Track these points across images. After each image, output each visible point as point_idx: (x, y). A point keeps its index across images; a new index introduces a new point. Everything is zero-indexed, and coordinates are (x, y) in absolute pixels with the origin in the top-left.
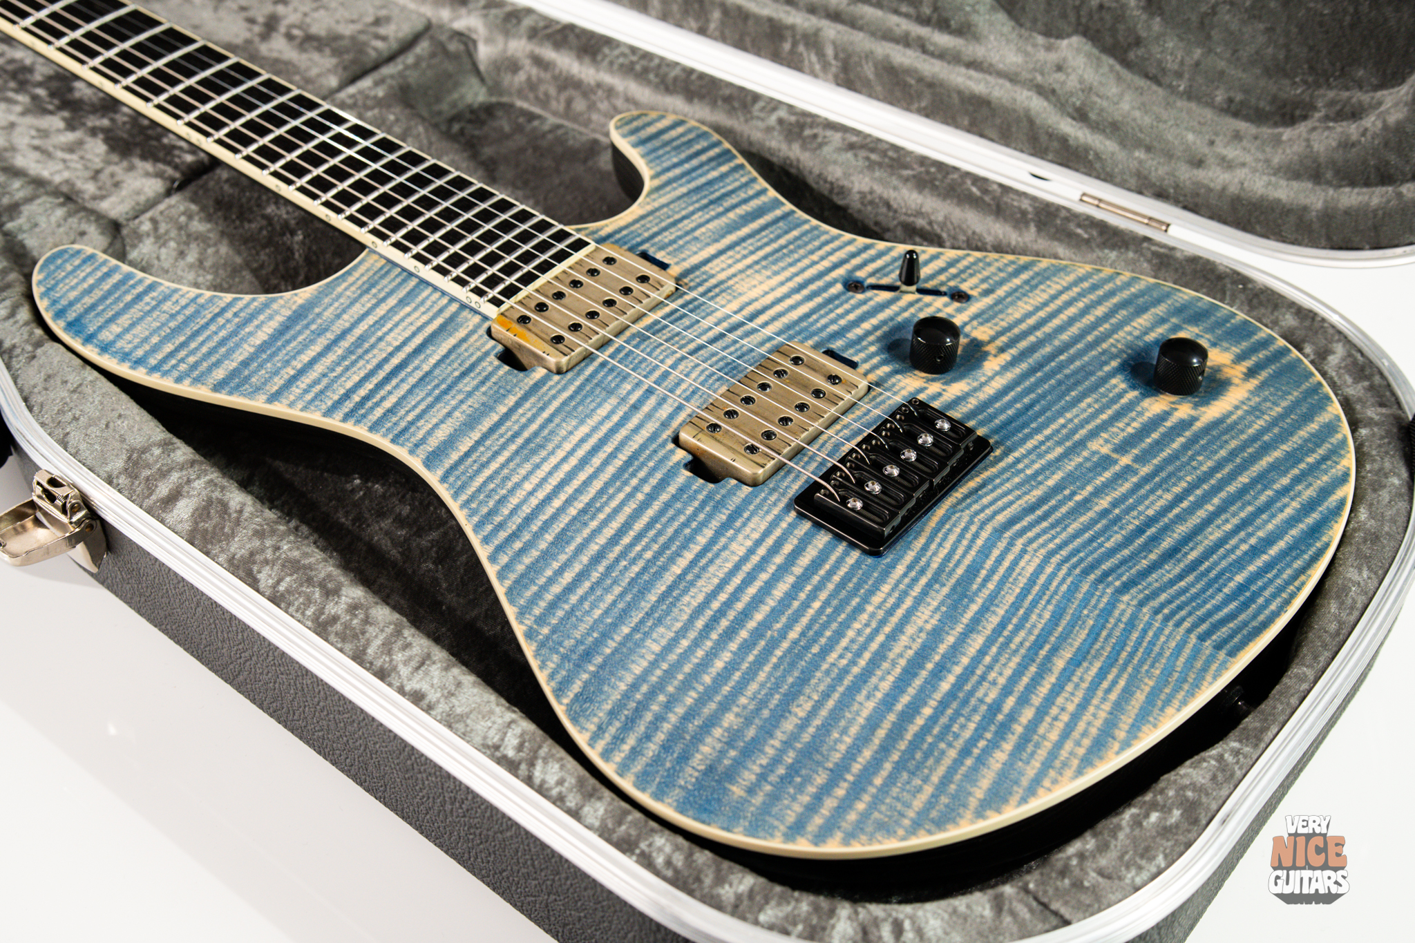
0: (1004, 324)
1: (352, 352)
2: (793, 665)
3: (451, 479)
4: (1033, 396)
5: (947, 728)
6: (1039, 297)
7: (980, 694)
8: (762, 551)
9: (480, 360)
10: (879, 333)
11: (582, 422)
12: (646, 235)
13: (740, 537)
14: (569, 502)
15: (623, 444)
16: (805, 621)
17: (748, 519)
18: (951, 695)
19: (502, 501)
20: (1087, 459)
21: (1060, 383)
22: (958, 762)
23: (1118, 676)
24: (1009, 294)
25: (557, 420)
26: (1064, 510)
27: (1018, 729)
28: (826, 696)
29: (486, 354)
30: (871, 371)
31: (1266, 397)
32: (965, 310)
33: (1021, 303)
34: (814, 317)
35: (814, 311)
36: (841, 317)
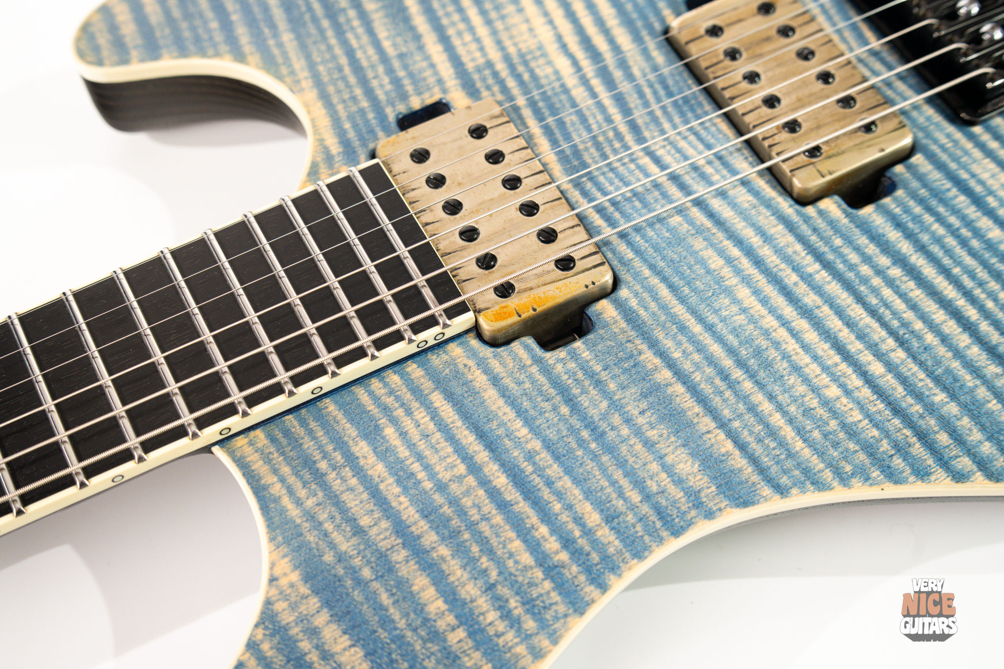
1: (455, 534)
3: (784, 480)
9: (546, 371)
11: (728, 292)
12: (365, 104)
14: (879, 355)
15: (787, 259)
19: (851, 432)
25: (712, 319)
29: (538, 361)
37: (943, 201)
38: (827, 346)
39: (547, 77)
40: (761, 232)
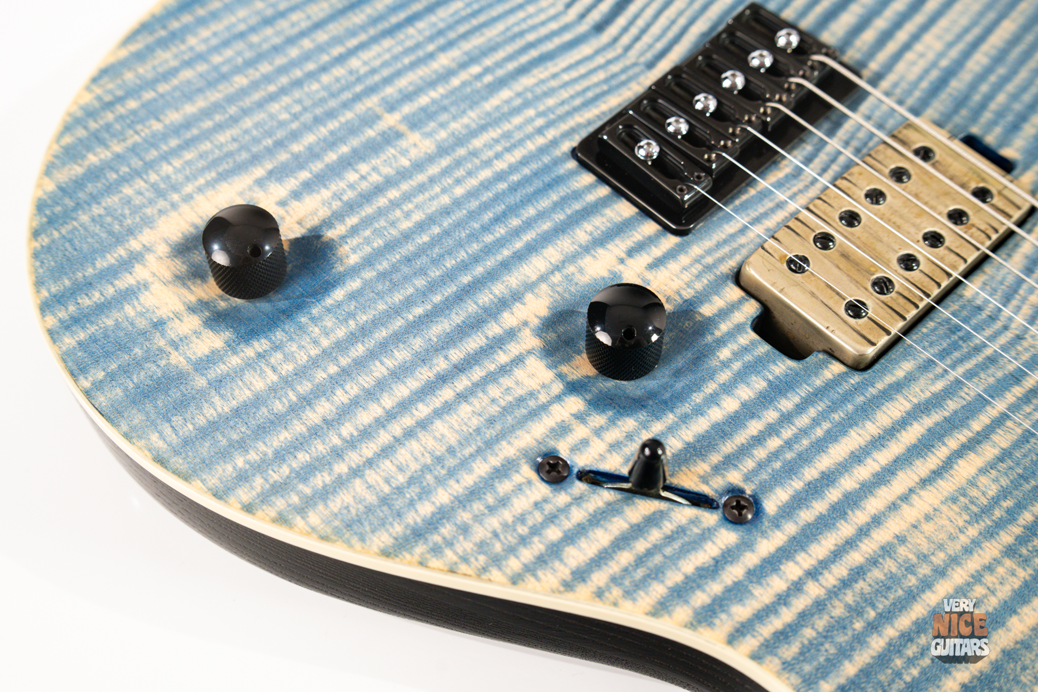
0: (494, 391)
10: (710, 387)
20: (443, 125)
24: (464, 464)
30: (733, 307)
31: (133, 213)
32: (552, 430)
33: (452, 439)
34: (819, 432)
35: (820, 446)
36: (772, 430)
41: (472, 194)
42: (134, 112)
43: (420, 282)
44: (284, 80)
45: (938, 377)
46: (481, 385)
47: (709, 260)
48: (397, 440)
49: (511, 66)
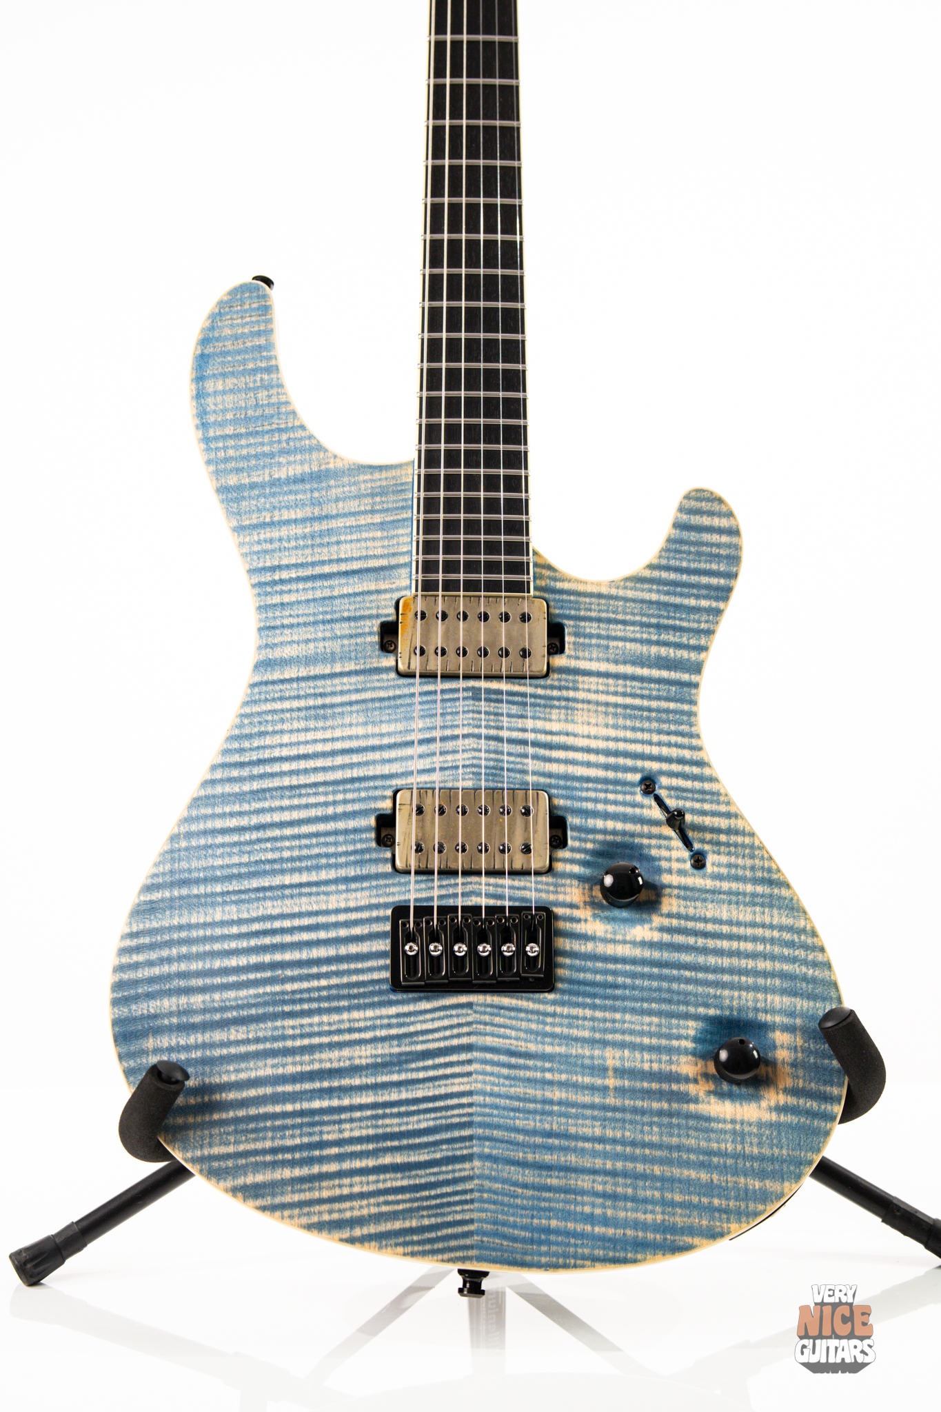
0: (691, 911)
2: (266, 1004)
3: (256, 690)
4: (628, 981)
5: (285, 1127)
6: (745, 915)
7: (325, 1129)
8: (342, 917)
9: (370, 617)
10: (609, 838)
11: (366, 724)
13: (344, 896)
14: (291, 773)
15: (367, 764)
16: (305, 985)
17: (362, 889)
18: (312, 1112)
19: (262, 734)
20: (592, 1058)
21: (659, 990)
22: (264, 1152)
23: (404, 1201)
24: (730, 893)
25: (355, 708)
26: (529, 1074)
27: (316, 1169)
28: (257, 1040)
29: (378, 616)
30: (565, 861)
31: (762, 1135)
32: (685, 876)
33: (725, 907)
34: (590, 785)
35: (596, 780)
36: (606, 802)
37: (356, 863)
38: (310, 752)
39: (550, 713)
40: (390, 761)
41: (614, 1009)
42: (719, 1196)
43: (675, 986)
44: (638, 1151)
45: (523, 764)
46: (693, 919)
47: (551, 888)
48: (746, 926)
49: (530, 1063)
